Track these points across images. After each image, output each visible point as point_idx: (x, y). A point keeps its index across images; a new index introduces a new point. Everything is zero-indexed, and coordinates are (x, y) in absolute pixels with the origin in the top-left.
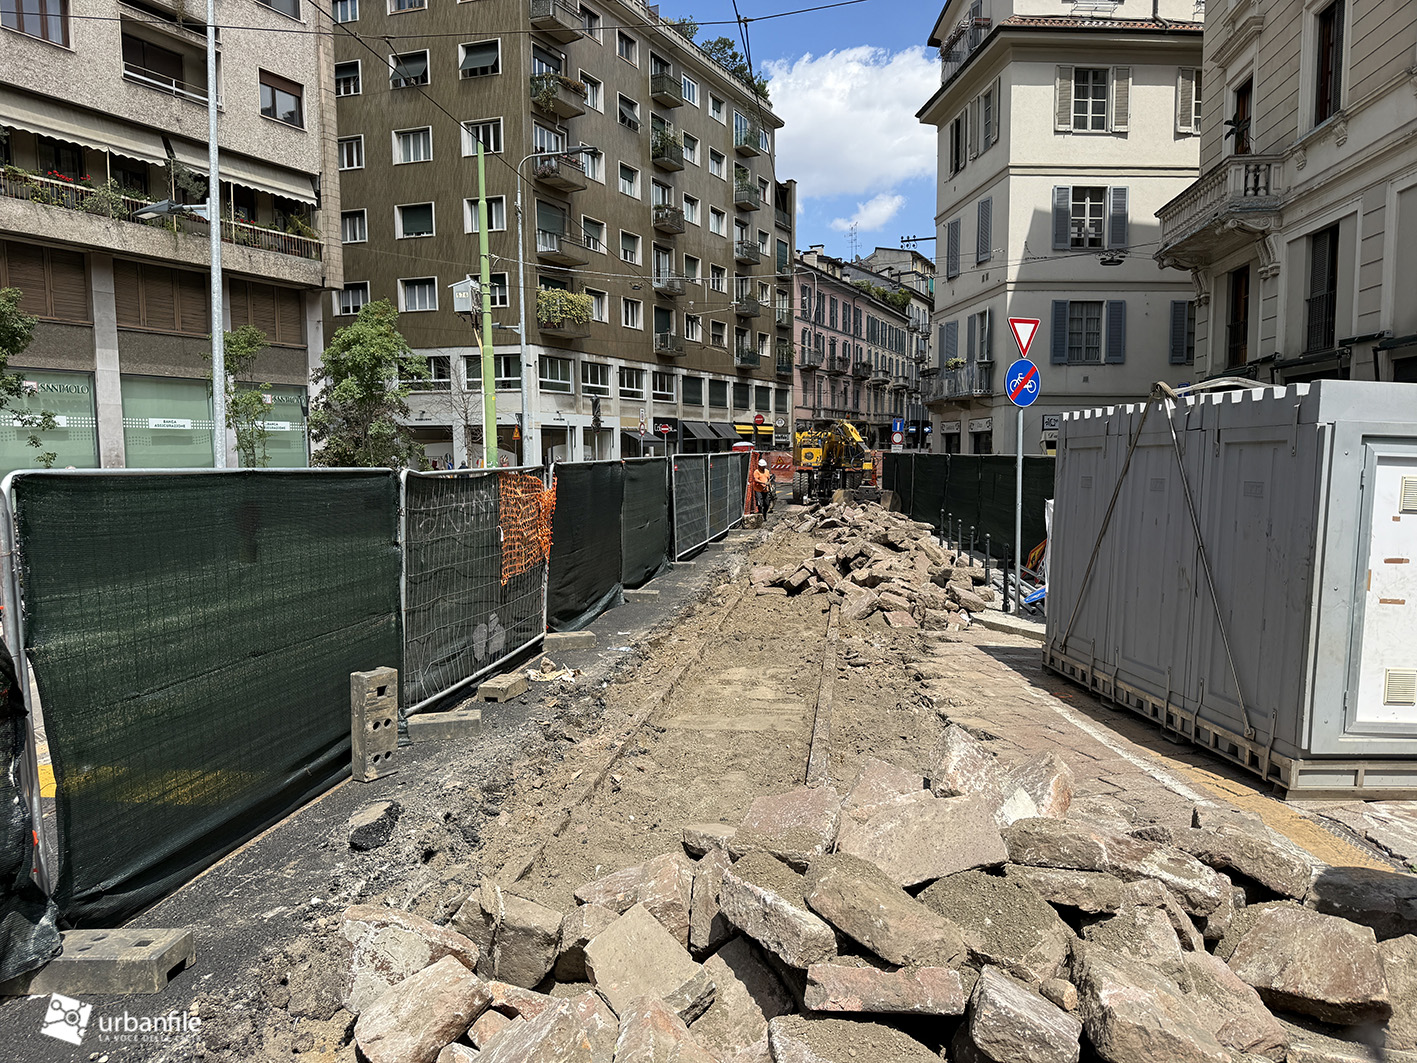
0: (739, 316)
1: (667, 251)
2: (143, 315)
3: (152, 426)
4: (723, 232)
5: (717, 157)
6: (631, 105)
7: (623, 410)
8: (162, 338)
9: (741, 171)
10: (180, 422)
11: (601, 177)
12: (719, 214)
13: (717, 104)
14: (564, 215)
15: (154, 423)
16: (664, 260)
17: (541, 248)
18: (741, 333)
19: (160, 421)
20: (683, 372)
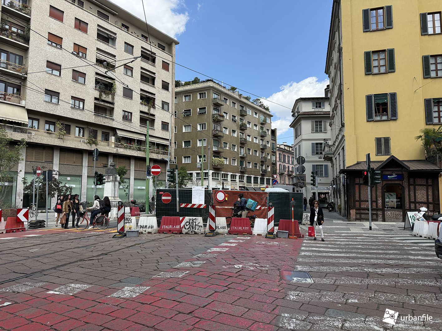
0: (261, 162)
1: (243, 147)
2: (138, 167)
3: (138, 188)
4: (257, 142)
5: (256, 125)
6: (235, 117)
7: (231, 184)
8: (141, 172)
9: (262, 128)
10: (143, 187)
11: (227, 133)
12: (256, 138)
13: (256, 113)
14: (219, 142)
15: (139, 187)
16: (242, 150)
17: (214, 149)
18: (262, 165)
19: (140, 187)
20: (247, 175)
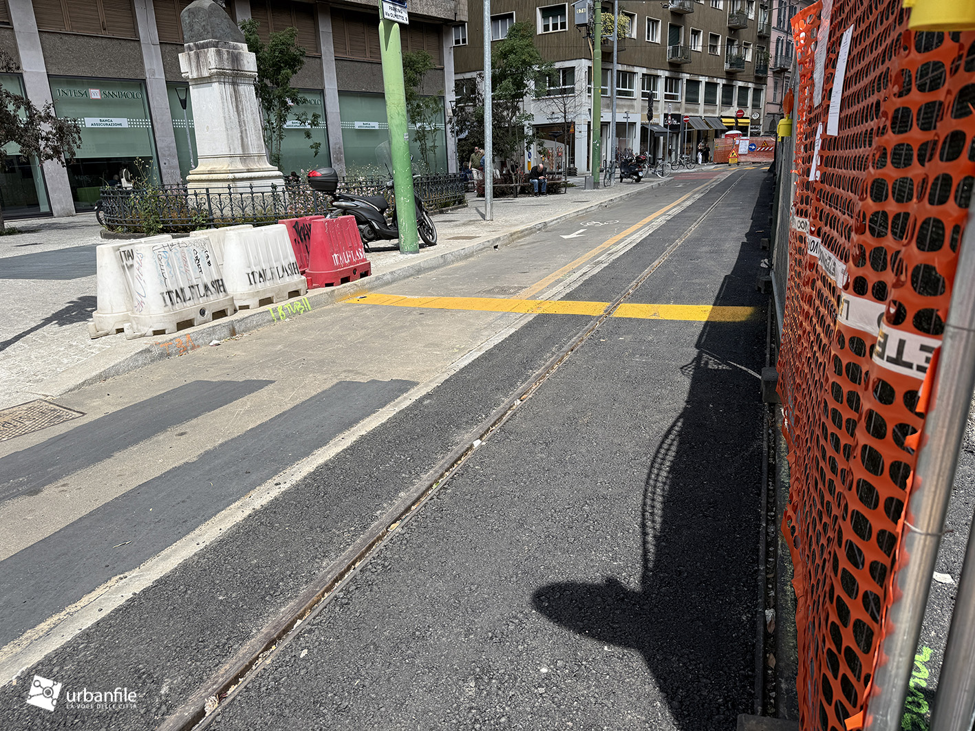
0: (730, 29)
2: (347, 47)
3: (357, 128)
7: (643, 108)
10: (372, 124)
15: (358, 125)
18: (731, 42)
19: (361, 124)
20: (687, 76)
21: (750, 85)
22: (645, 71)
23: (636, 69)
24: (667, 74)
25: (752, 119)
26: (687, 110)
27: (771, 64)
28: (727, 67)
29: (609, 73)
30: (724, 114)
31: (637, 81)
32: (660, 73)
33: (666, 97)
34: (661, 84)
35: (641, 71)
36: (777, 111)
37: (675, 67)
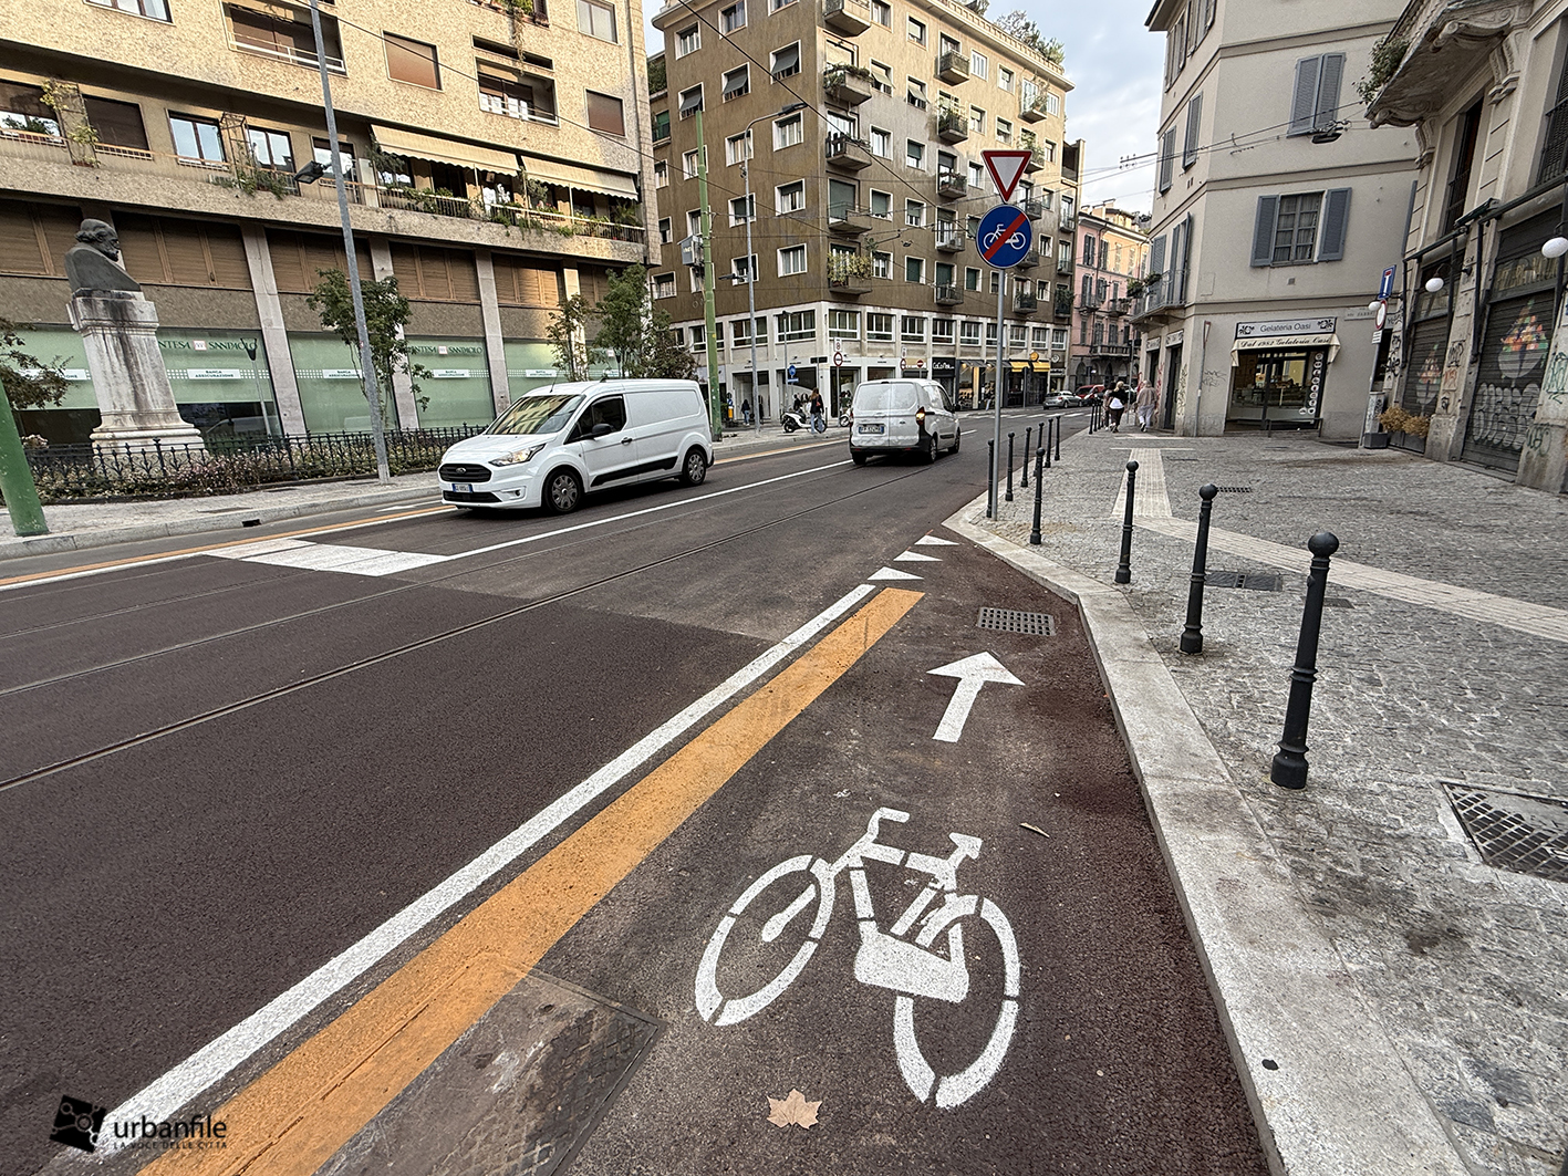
0: (1019, 267)
1: (952, 212)
2: (514, 292)
5: (1004, 125)
6: (920, 85)
7: (905, 352)
8: (531, 311)
9: (1028, 136)
10: (548, 372)
11: (889, 154)
13: (1006, 74)
14: (854, 191)
15: (529, 373)
17: (832, 220)
18: (1021, 282)
19: (534, 371)
20: (959, 318)
21: (1048, 326)
22: (905, 313)
23: (893, 311)
24: (935, 315)
25: (1052, 363)
26: (962, 354)
27: (1077, 302)
28: (1016, 307)
29: (858, 315)
30: (1012, 357)
31: (896, 325)
32: (925, 314)
33: (935, 340)
34: (928, 327)
35: (899, 313)
36: (1087, 353)
37: (945, 308)
